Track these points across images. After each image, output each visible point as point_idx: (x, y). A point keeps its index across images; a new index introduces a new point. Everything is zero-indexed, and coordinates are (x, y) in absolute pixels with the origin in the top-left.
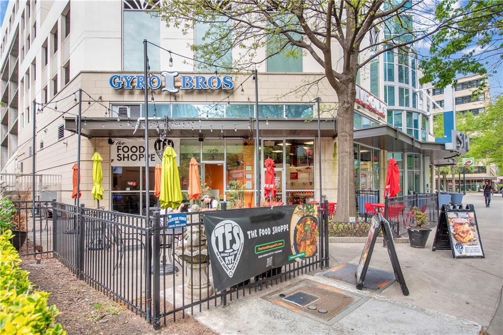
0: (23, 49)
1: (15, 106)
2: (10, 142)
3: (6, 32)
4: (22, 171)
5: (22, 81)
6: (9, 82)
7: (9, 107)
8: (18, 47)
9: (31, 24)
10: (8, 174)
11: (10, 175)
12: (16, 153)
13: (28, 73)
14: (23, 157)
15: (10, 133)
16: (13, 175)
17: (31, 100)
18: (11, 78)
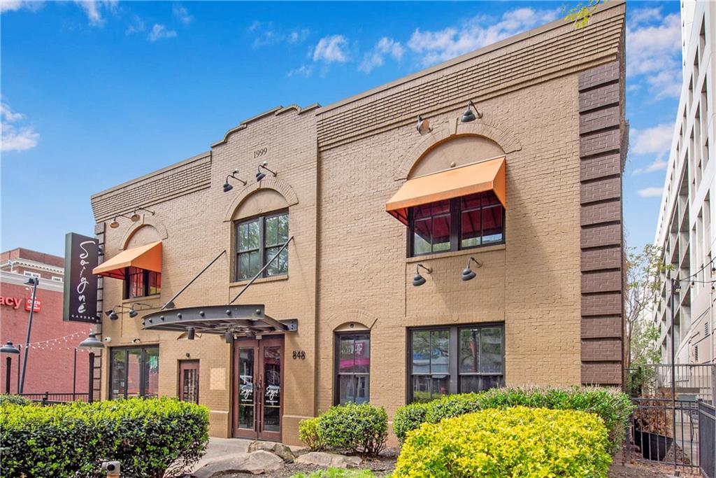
0: (694, 183)
1: (686, 267)
2: (683, 317)
3: (674, 167)
4: (697, 359)
5: (694, 229)
6: (679, 233)
7: (680, 269)
8: (688, 182)
9: (702, 143)
10: (680, 365)
11: (683, 365)
12: (690, 334)
13: (700, 216)
14: (698, 338)
15: (682, 305)
16: (686, 365)
17: (705, 254)
18: (682, 227)
